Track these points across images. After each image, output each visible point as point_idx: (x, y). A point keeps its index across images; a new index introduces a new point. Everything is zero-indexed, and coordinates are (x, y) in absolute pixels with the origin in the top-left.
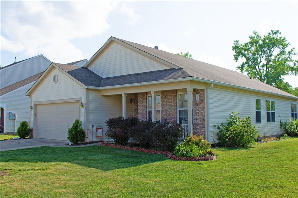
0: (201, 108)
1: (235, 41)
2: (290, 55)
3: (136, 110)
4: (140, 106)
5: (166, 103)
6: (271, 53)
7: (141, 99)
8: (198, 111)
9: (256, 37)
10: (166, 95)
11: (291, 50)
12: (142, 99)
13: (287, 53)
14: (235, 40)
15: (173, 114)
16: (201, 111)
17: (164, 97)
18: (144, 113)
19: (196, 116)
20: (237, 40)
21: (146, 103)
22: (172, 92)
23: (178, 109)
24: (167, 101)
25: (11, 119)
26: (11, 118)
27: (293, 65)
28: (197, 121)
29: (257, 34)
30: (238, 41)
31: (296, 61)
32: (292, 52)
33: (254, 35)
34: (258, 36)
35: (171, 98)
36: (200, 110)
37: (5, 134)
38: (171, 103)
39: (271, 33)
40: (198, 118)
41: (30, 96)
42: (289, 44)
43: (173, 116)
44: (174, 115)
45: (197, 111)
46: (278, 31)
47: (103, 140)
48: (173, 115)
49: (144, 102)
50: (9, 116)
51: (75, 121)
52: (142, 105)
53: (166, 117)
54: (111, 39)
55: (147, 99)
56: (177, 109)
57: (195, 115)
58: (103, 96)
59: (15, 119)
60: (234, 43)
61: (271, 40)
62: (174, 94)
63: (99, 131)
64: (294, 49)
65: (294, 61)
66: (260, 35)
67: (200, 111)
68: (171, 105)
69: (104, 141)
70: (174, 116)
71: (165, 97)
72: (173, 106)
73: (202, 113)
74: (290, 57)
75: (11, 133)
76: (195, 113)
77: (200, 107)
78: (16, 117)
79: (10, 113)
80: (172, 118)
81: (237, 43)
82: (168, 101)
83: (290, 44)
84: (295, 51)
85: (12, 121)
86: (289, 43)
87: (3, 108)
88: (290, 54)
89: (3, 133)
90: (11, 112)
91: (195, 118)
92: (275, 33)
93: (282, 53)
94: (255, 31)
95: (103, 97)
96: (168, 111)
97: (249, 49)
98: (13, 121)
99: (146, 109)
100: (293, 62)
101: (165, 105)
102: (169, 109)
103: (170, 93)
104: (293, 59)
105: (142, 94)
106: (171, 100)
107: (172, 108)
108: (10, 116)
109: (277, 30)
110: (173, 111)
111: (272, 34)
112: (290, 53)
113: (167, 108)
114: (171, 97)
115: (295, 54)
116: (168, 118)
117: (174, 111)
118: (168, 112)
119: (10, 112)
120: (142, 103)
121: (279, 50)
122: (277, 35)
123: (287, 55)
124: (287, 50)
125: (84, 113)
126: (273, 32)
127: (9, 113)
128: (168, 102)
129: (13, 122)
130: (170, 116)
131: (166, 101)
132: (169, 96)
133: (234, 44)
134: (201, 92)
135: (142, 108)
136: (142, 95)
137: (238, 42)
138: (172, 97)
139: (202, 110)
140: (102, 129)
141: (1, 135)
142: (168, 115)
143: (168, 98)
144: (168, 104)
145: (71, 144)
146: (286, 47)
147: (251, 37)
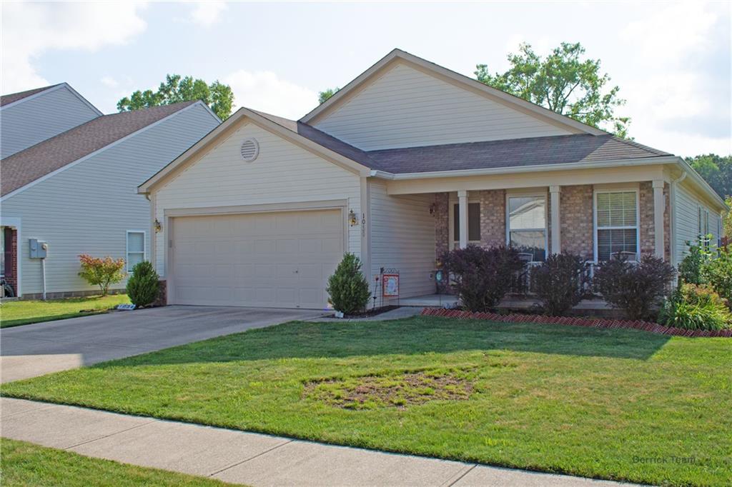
1: (478, 67)
2: (608, 105)
3: (441, 231)
4: (487, 221)
6: (564, 99)
7: (489, 203)
9: (525, 58)
11: (610, 94)
12: (490, 205)
13: (601, 99)
14: (479, 65)
15: (584, 238)
18: (499, 237)
19: (647, 244)
20: (484, 64)
21: (502, 214)
22: (580, 188)
23: (596, 228)
24: (565, 209)
25: (34, 258)
26: (34, 255)
27: (614, 129)
29: (529, 49)
30: (486, 66)
31: (621, 119)
32: (613, 99)
33: (522, 54)
34: (532, 56)
35: (577, 202)
37: (20, 299)
38: (577, 215)
39: (561, 49)
41: (147, 194)
42: (606, 79)
43: (583, 245)
44: (586, 242)
46: (577, 46)
47: (400, 304)
48: (583, 242)
49: (497, 212)
50: (28, 248)
51: (343, 258)
52: (491, 218)
54: (393, 56)
55: (504, 205)
56: (592, 228)
57: (644, 241)
58: (392, 196)
59: (42, 259)
60: (476, 70)
61: (563, 66)
62: (587, 192)
63: (389, 281)
64: (617, 90)
65: (616, 119)
66: (536, 54)
68: (578, 218)
69: (401, 306)
70: (588, 244)
72: (582, 222)
74: (609, 110)
75: (34, 296)
76: (643, 237)
78: (48, 252)
79: (32, 241)
80: (580, 249)
81: (483, 70)
82: (569, 209)
83: (609, 79)
84: (619, 96)
85: (36, 264)
86: (608, 76)
87: (13, 229)
88: (607, 102)
89: (15, 295)
90: (34, 240)
91: (643, 248)
92: (572, 50)
93: (593, 98)
94: (524, 43)
95: (390, 199)
96: (569, 232)
97: (508, 87)
98: (39, 263)
99: (502, 227)
100: (616, 121)
102: (570, 228)
103: (575, 192)
104: (614, 116)
105: (492, 192)
106: (578, 208)
107: (581, 225)
108: (31, 250)
109: (576, 43)
110: (585, 231)
111: (564, 52)
112: (607, 99)
113: (566, 225)
114: (578, 199)
115: (619, 103)
117: (588, 233)
118: (569, 236)
119: (30, 238)
120: (493, 215)
121: (585, 91)
122: (575, 54)
123: (601, 104)
124: (603, 92)
125: (360, 237)
126: (565, 46)
127: (30, 240)
128: (570, 213)
129: (40, 266)
130: (575, 245)
132: (571, 198)
133: (476, 73)
135: (492, 225)
136: (490, 195)
137: (486, 69)
138: (581, 201)
140: (397, 278)
141: (2, 301)
142: (568, 242)
143: (569, 202)
144: (569, 215)
145: (342, 315)
146: (600, 86)
147: (513, 58)
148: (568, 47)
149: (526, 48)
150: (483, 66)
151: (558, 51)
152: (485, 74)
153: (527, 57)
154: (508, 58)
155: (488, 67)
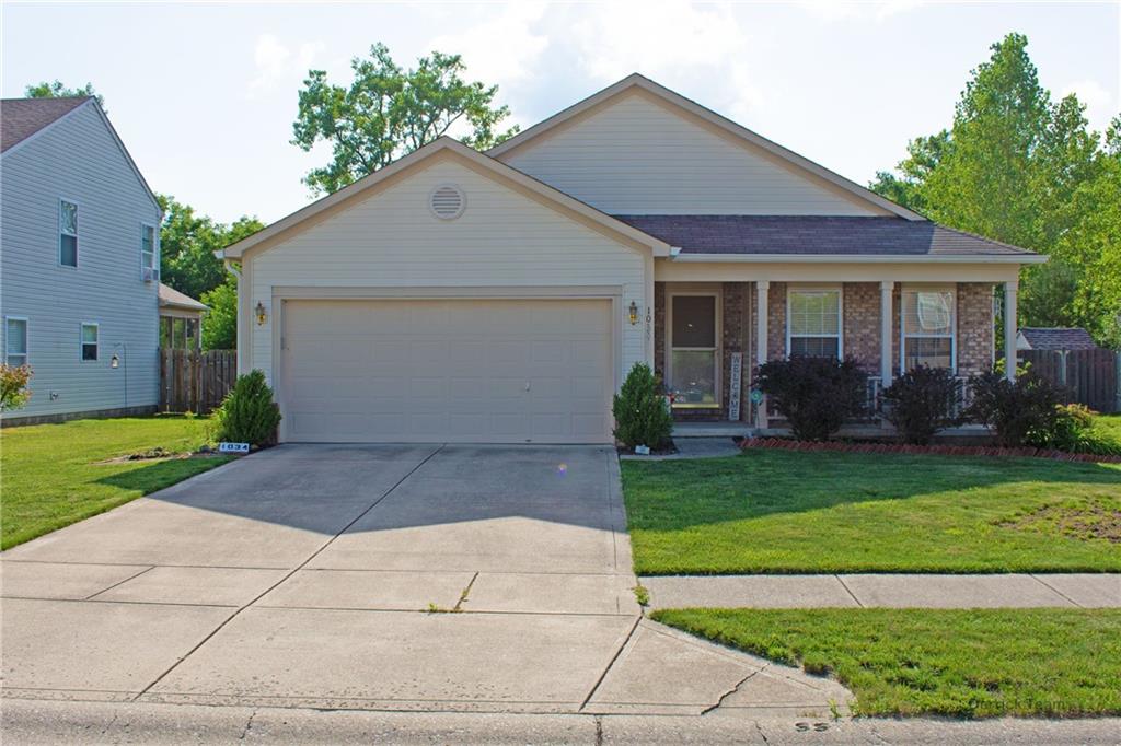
0: (984, 335)
1: (311, 74)
5: (865, 318)
8: (974, 344)
9: (379, 67)
10: (865, 293)
14: (314, 71)
16: (983, 344)
17: (858, 297)
18: (778, 344)
20: (321, 70)
23: (904, 336)
24: (867, 310)
28: (971, 369)
29: (385, 55)
30: (324, 73)
33: (375, 61)
34: (391, 66)
36: (978, 340)
39: (432, 60)
40: (973, 361)
42: (504, 112)
45: (970, 344)
46: (457, 59)
49: (776, 311)
53: (863, 356)
55: (785, 302)
56: (901, 335)
57: (963, 352)
60: (308, 78)
66: (397, 63)
67: (979, 344)
70: (896, 355)
71: (862, 297)
73: (985, 347)
76: (962, 347)
77: (979, 331)
81: (319, 80)
82: (872, 310)
83: (508, 114)
86: (507, 109)
91: (962, 361)
92: (448, 64)
94: (379, 44)
96: (872, 340)
101: (861, 322)
109: (453, 55)
111: (435, 65)
113: (868, 331)
116: (871, 361)
117: (895, 341)
118: (871, 344)
125: (642, 340)
126: (438, 57)
128: (873, 315)
130: (878, 356)
131: (863, 310)
132: (875, 297)
133: (307, 83)
134: (984, 293)
135: (770, 328)
137: (323, 77)
139: (984, 341)
142: (870, 352)
145: (647, 450)
146: (493, 122)
147: (359, 66)
148: (442, 58)
149: (380, 52)
150: (320, 74)
151: (426, 63)
152: (321, 86)
153: (381, 66)
154: (352, 64)
155: (327, 76)
